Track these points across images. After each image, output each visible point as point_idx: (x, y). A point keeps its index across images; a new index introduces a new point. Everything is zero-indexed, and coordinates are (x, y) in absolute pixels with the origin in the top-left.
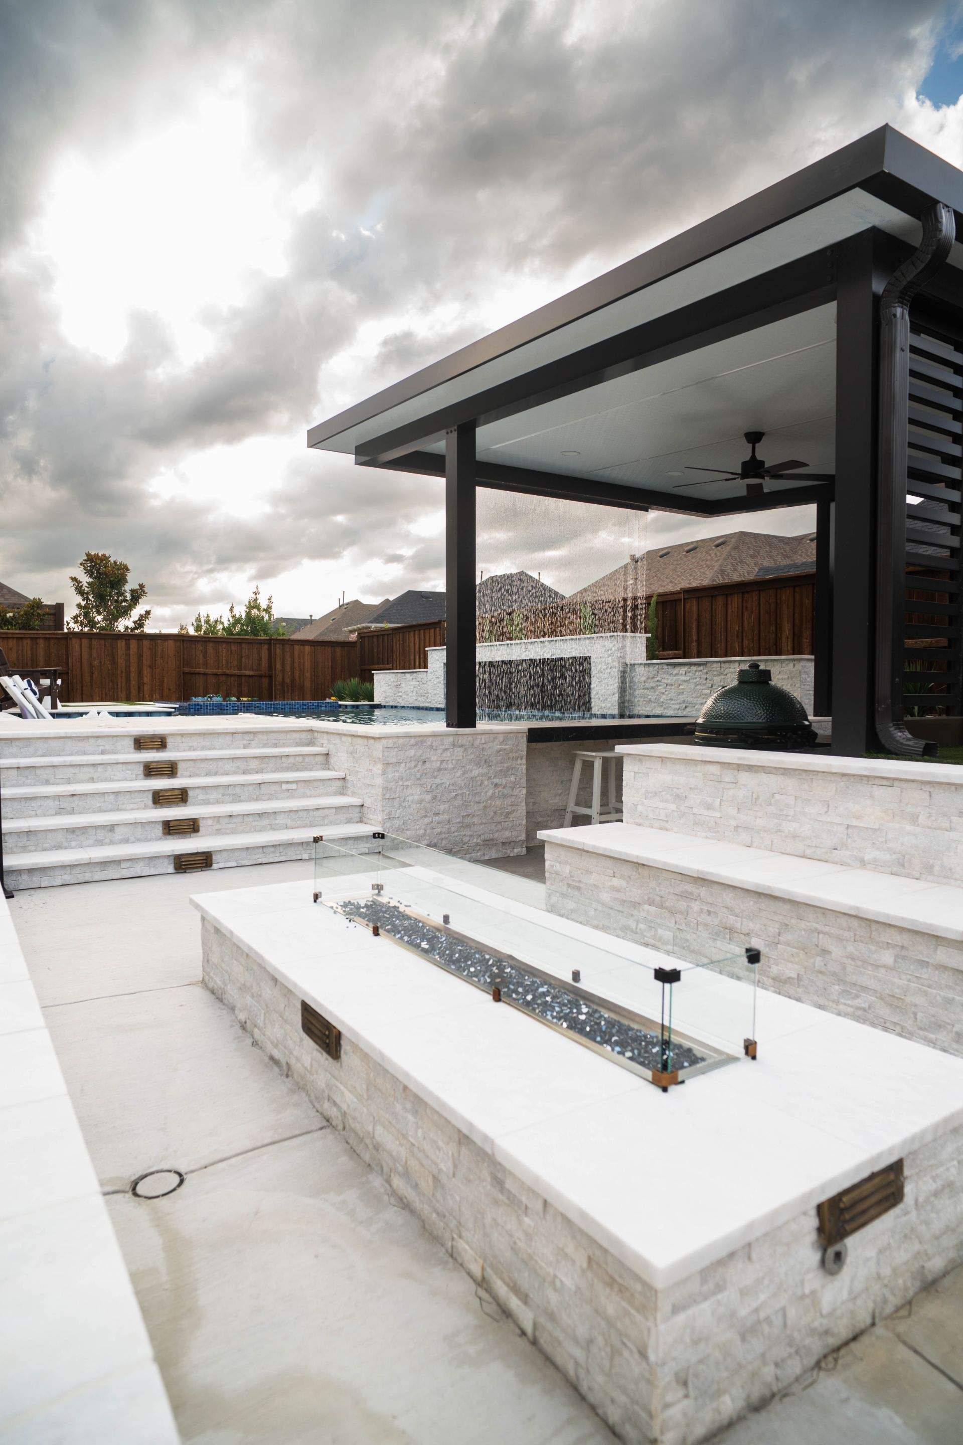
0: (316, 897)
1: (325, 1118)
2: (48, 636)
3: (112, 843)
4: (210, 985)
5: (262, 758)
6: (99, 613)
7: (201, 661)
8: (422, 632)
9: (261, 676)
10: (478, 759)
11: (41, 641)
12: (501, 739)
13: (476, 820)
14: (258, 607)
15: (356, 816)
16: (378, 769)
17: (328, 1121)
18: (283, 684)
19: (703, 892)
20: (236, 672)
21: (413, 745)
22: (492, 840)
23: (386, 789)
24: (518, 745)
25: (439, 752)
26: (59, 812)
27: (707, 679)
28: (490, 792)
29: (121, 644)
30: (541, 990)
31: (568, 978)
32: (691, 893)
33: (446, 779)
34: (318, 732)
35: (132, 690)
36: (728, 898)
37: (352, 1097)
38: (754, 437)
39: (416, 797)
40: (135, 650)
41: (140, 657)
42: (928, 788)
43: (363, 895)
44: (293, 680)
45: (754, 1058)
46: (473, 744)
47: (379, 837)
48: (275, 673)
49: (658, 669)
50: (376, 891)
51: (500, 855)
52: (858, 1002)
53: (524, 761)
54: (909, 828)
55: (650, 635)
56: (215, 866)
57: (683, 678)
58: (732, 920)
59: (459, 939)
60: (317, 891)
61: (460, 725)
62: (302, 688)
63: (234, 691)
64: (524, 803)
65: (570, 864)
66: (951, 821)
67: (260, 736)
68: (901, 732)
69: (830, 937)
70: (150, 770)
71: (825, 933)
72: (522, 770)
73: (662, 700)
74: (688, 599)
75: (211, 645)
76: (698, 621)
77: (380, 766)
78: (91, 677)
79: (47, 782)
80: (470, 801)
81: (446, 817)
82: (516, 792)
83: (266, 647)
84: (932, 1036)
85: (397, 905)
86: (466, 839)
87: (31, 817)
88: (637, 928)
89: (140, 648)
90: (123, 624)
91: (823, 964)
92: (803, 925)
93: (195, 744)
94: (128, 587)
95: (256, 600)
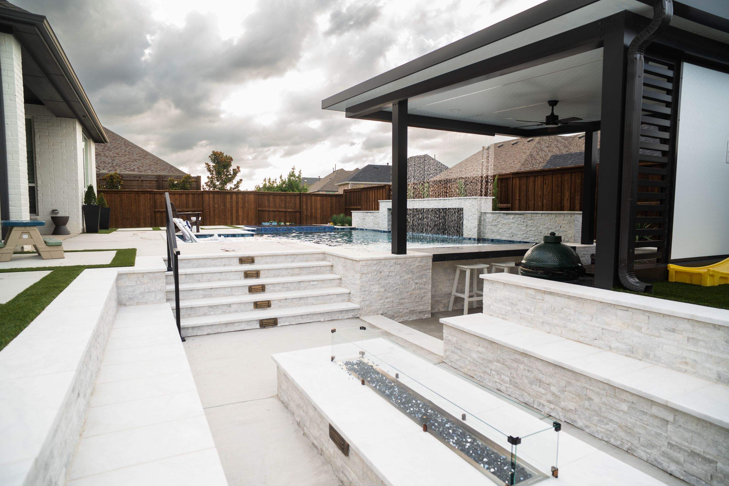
0: (333, 359)
1: (341, 481)
2: (193, 193)
3: (230, 312)
4: (282, 399)
5: (301, 268)
6: (218, 181)
7: (267, 205)
8: (376, 191)
9: (296, 212)
10: (407, 270)
11: (191, 195)
12: (419, 260)
13: (406, 301)
14: (294, 176)
15: (347, 298)
16: (358, 276)
17: (342, 482)
18: (307, 215)
19: (526, 360)
20: (284, 210)
21: (375, 264)
22: (414, 310)
23: (362, 286)
24: (427, 263)
25: (388, 267)
26: (205, 296)
27: (524, 222)
28: (413, 287)
29: (228, 196)
30: (447, 425)
31: (460, 418)
32: (519, 360)
33: (391, 281)
34: (327, 254)
35: (234, 219)
36: (539, 365)
37: (354, 475)
38: (553, 103)
39: (377, 290)
40: (235, 199)
41: (237, 203)
42: (647, 314)
43: (355, 358)
44: (311, 214)
45: (557, 477)
46: (405, 263)
47: (363, 329)
48: (303, 210)
49: (498, 215)
50: (361, 355)
51: (418, 318)
52: (607, 427)
53: (431, 271)
54: (636, 333)
55: (494, 197)
56: (279, 325)
57: (512, 221)
58: (540, 376)
59: (404, 389)
60: (333, 355)
61: (398, 253)
62: (316, 217)
63: (283, 219)
64: (430, 292)
65: (456, 337)
66: (660, 333)
67: (299, 256)
68: (632, 278)
69: (593, 392)
70: (247, 275)
71: (590, 390)
72: (429, 275)
73: (500, 232)
74: (514, 177)
75: (271, 196)
76: (520, 189)
77: (359, 275)
78: (214, 213)
79: (199, 281)
80: (403, 292)
81: (391, 299)
82: (426, 287)
83: (298, 197)
84: (648, 450)
85: (372, 365)
86: (401, 310)
87: (192, 299)
88: (490, 373)
89: (237, 198)
90: (229, 186)
91: (589, 405)
92: (579, 384)
93: (268, 260)
94: (231, 169)
95: (293, 172)
